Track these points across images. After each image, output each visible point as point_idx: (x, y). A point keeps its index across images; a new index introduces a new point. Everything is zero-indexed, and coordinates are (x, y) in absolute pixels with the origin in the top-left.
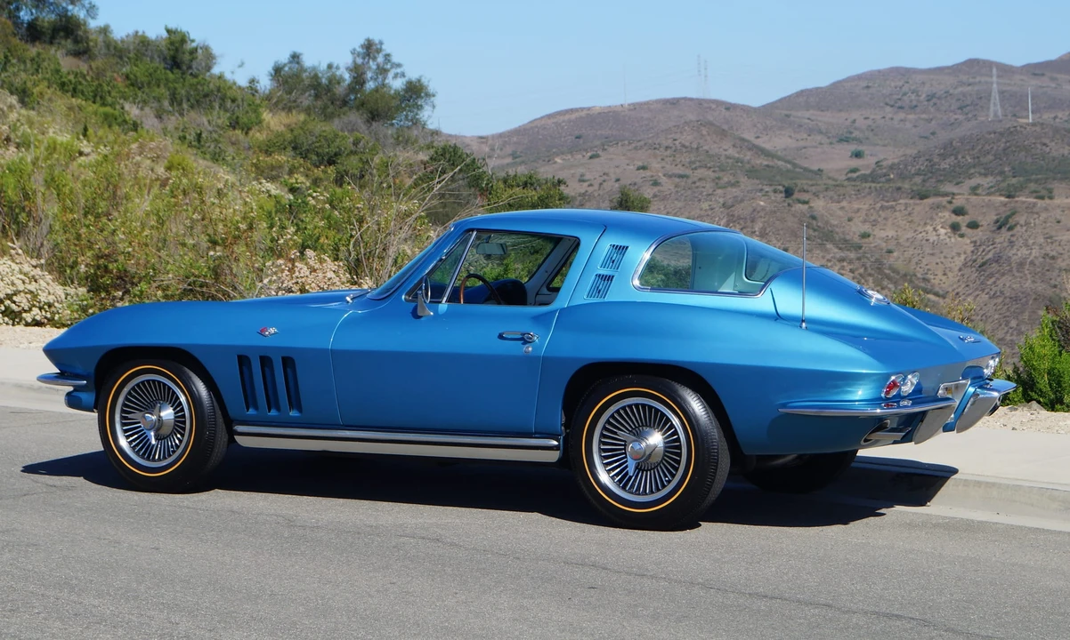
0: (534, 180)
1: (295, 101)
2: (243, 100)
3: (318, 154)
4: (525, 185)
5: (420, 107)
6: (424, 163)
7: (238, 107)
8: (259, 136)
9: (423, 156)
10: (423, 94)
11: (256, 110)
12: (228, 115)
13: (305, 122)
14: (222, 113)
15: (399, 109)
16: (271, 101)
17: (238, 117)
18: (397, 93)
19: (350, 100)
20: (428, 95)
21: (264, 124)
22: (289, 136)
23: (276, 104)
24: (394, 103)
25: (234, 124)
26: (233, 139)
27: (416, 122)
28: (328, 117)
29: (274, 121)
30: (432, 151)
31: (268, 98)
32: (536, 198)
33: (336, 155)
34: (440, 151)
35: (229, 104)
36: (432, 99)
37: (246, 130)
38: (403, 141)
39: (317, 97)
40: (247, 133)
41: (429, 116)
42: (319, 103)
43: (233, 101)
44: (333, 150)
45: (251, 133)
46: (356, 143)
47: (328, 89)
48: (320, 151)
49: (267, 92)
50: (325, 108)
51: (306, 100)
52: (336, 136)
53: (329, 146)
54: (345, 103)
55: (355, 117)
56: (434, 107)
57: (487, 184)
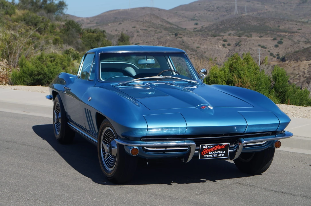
0: (96, 31)
1: (26, 7)
2: (10, 6)
3: (31, 23)
4: (93, 32)
5: (63, 9)
6: (64, 26)
7: (8, 8)
8: (14, 17)
9: (63, 23)
10: (64, 5)
11: (13, 9)
12: (5, 10)
13: (28, 13)
14: (3, 10)
15: (57, 9)
16: (19, 7)
17: (8, 11)
18: (56, 5)
19: (42, 6)
20: (66, 5)
21: (16, 14)
22: (23, 17)
23: (20, 8)
24: (55, 8)
25: (7, 13)
26: (7, 18)
27: (62, 13)
28: (35, 11)
29: (19, 13)
30: (66, 22)
31: (18, 6)
32: (96, 36)
33: (37, 22)
34: (68, 22)
35: (5, 7)
36: (67, 7)
37: (11, 15)
38: (58, 19)
39: (32, 6)
40: (11, 16)
41: (66, 12)
42: (33, 7)
43: (7, 6)
44: (36, 21)
45: (12, 16)
46: (43, 19)
47: (36, 3)
48: (32, 21)
49: (18, 4)
50: (34, 9)
51: (29, 6)
52: (37, 17)
53: (35, 20)
54: (41, 7)
55: (43, 12)
56: (67, 9)
57: (82, 32)
